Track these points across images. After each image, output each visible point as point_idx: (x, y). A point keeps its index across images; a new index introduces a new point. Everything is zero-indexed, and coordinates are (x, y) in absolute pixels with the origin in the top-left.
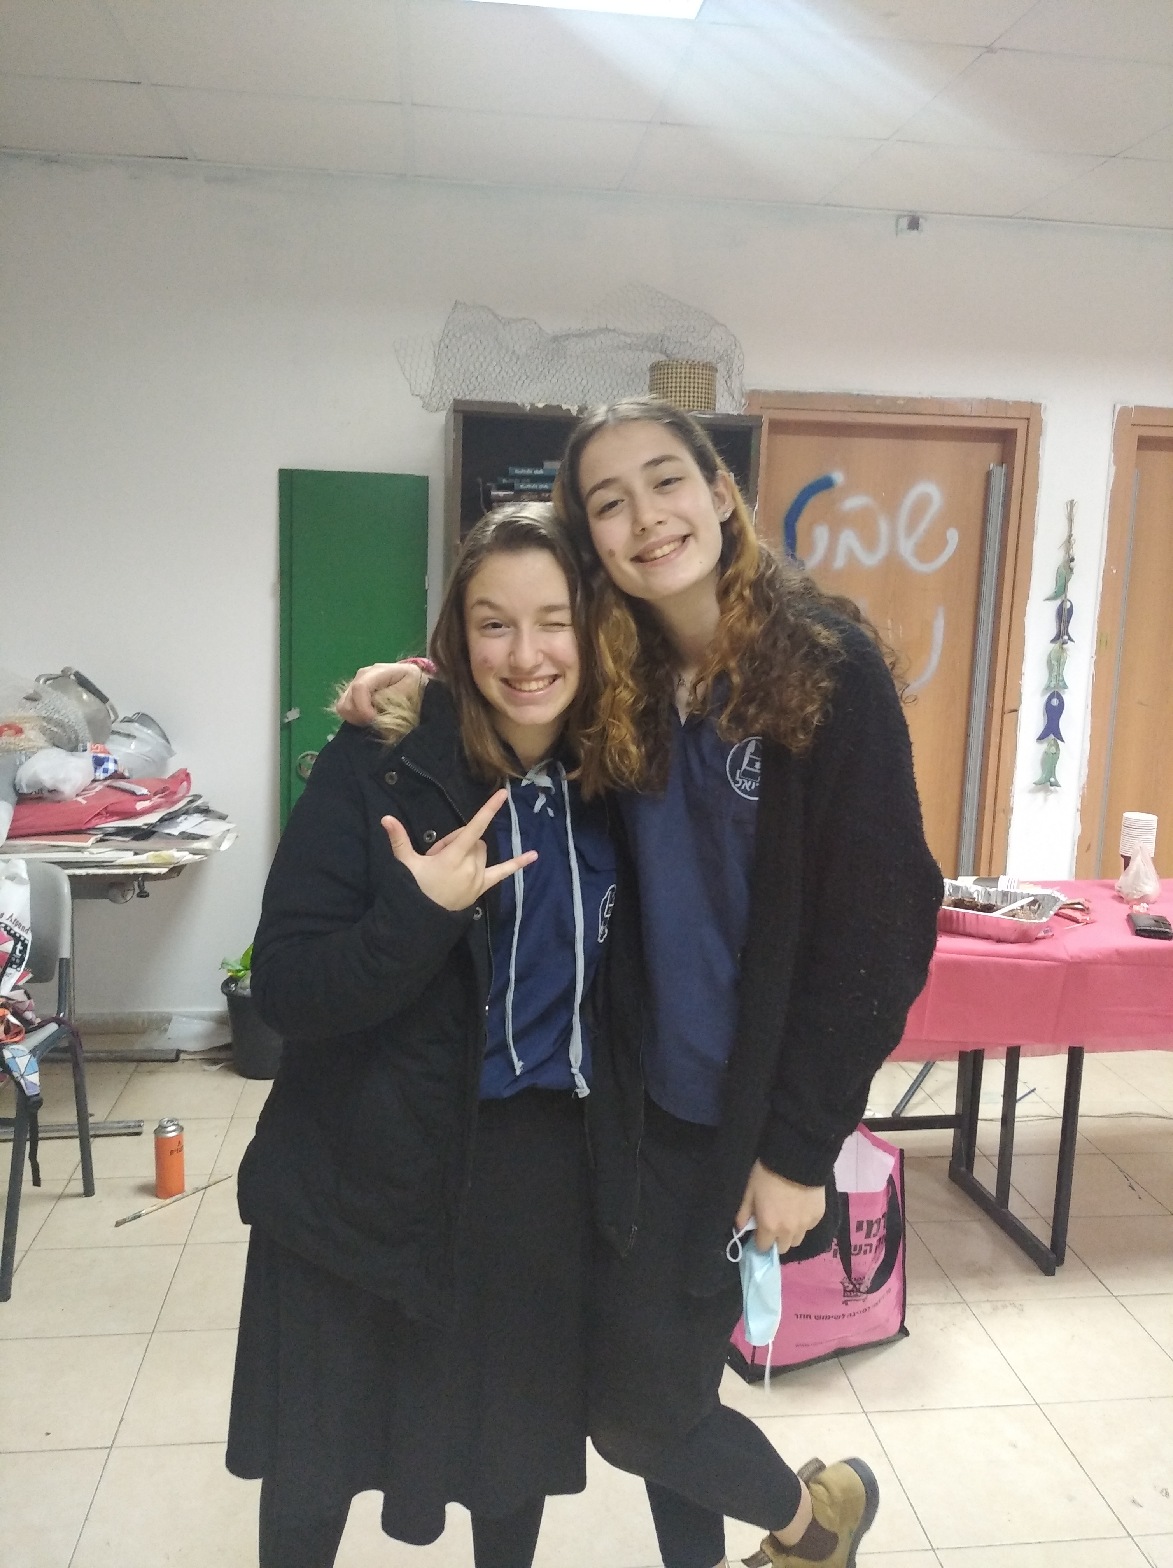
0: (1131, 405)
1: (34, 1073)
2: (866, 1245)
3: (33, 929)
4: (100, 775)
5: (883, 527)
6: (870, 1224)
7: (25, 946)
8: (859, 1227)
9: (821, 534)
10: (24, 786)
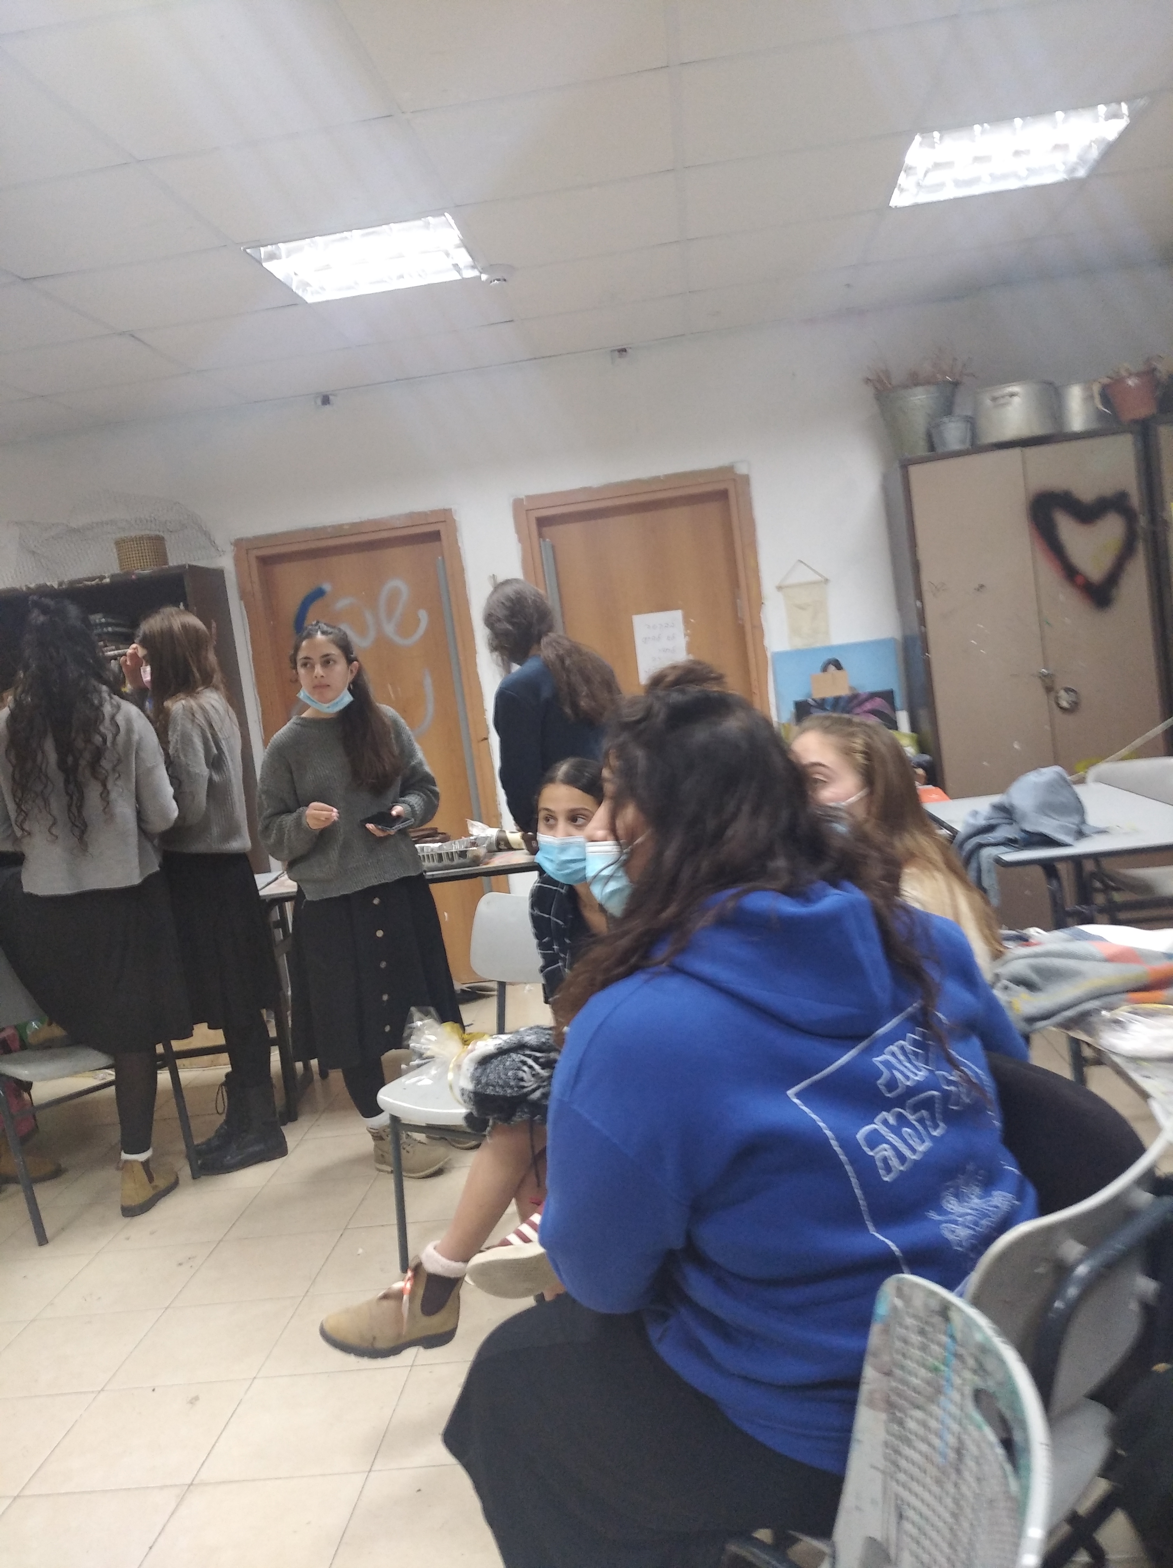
0: (522, 496)
5: (369, 617)
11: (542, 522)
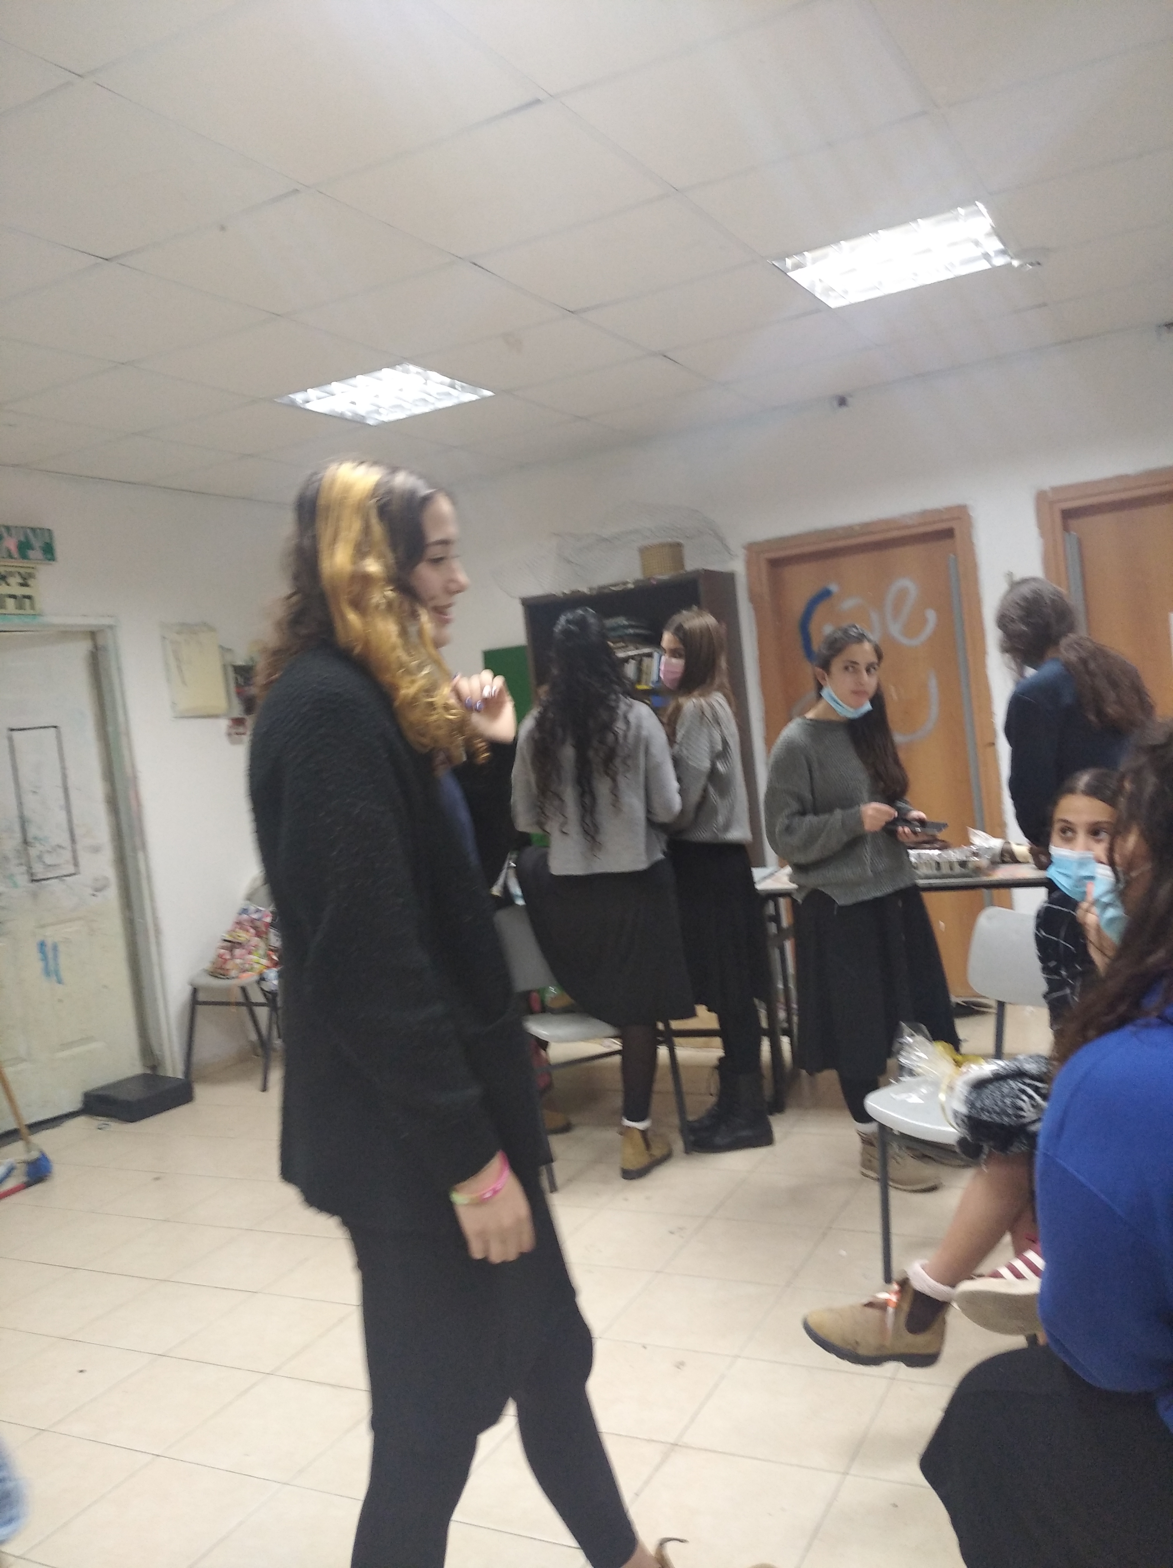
0: (1047, 488)
5: (875, 617)
11: (1068, 515)
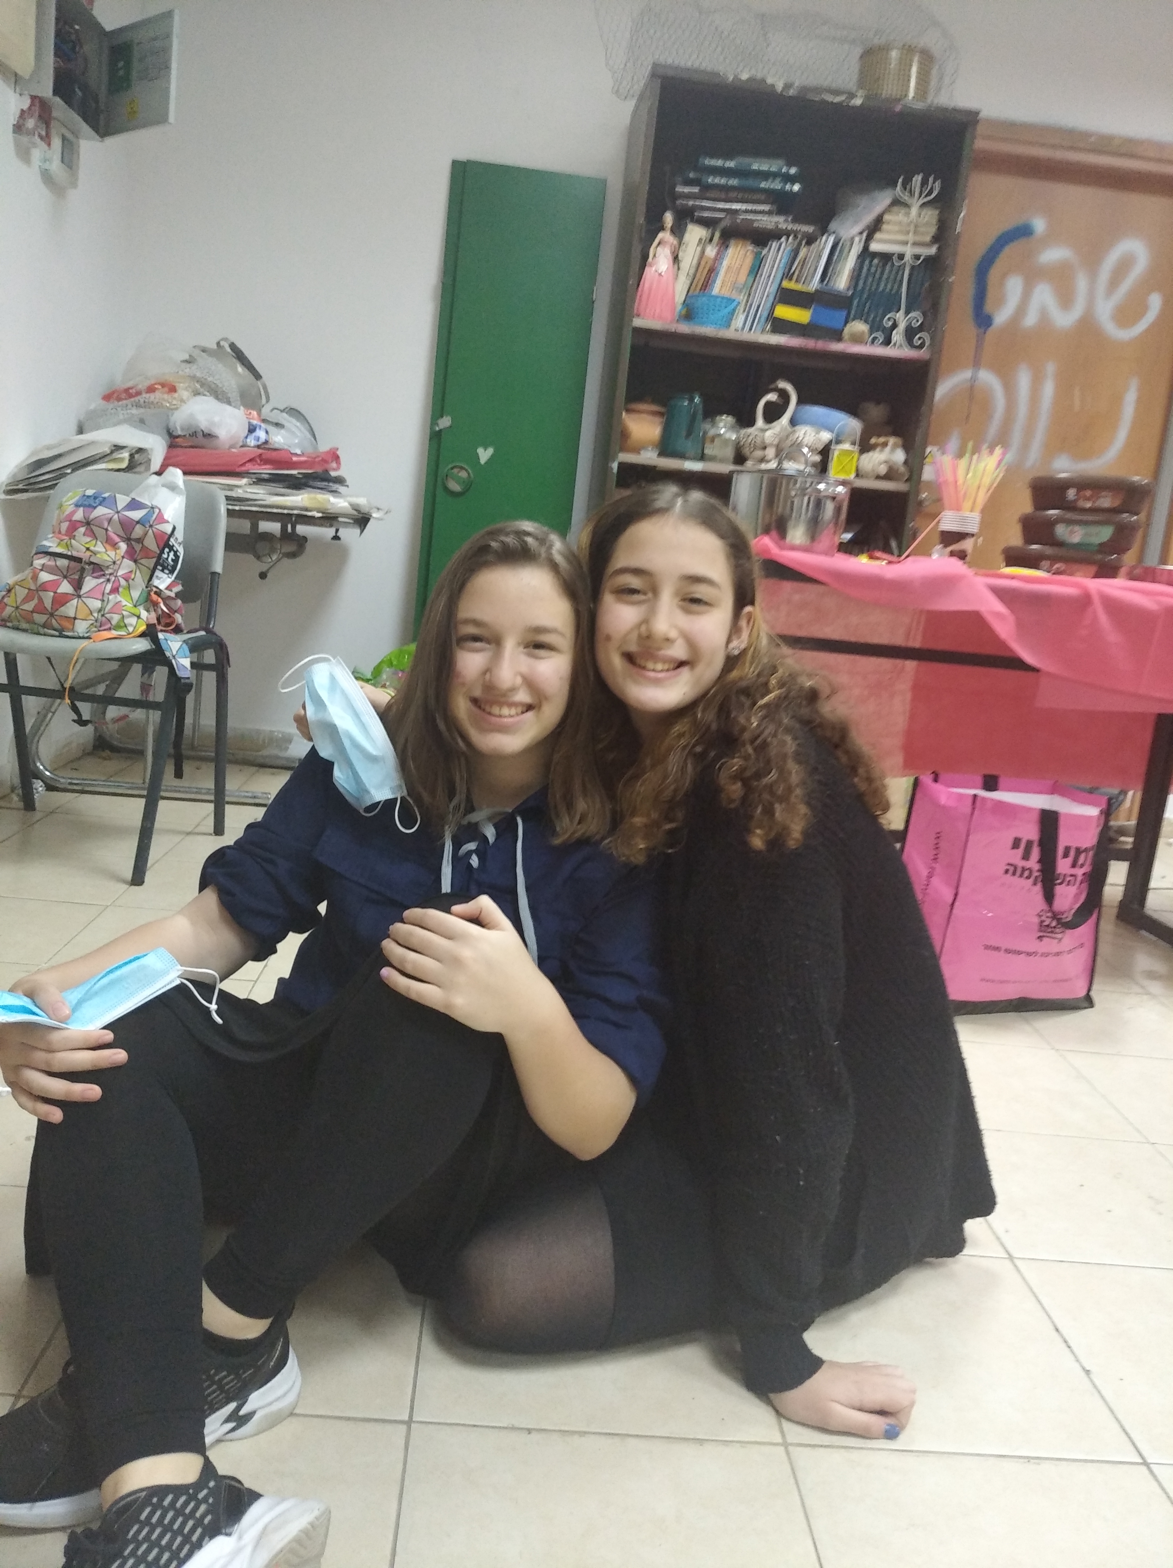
1: (186, 657)
2: (1072, 875)
3: (186, 544)
4: (251, 442)
5: (1082, 284)
6: (1079, 852)
7: (177, 557)
8: (1066, 855)
9: (1014, 286)
10: (178, 428)
